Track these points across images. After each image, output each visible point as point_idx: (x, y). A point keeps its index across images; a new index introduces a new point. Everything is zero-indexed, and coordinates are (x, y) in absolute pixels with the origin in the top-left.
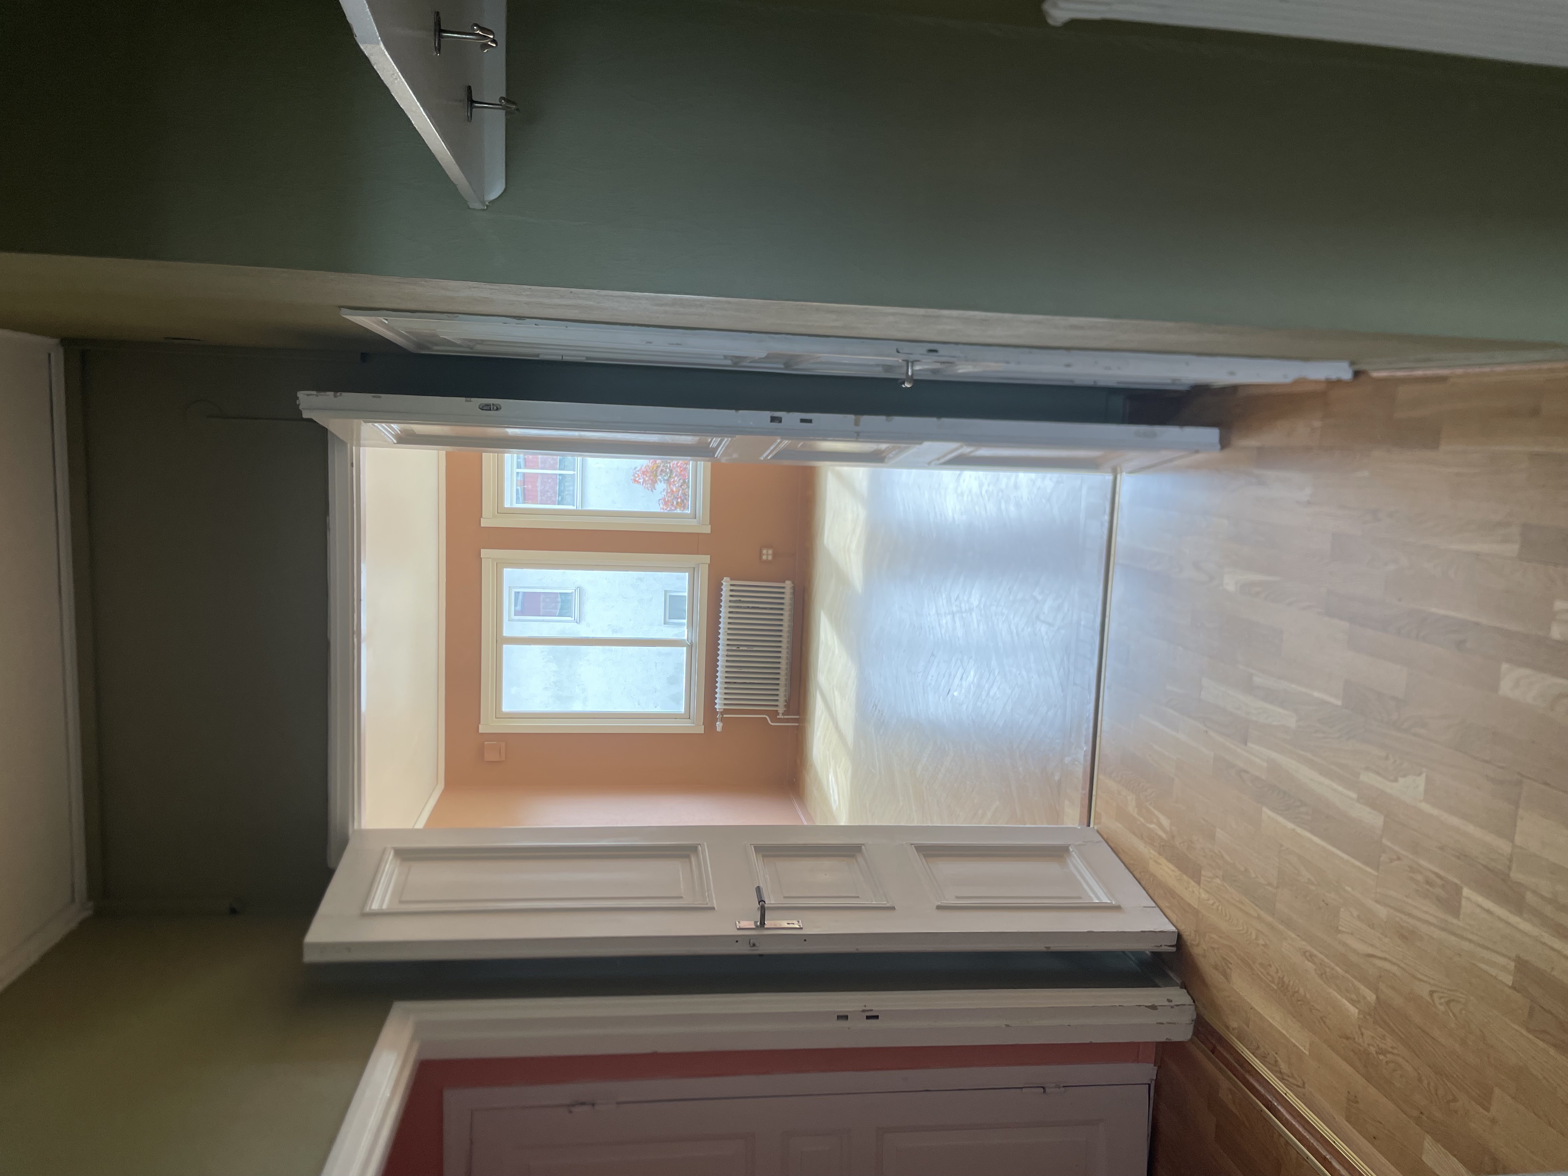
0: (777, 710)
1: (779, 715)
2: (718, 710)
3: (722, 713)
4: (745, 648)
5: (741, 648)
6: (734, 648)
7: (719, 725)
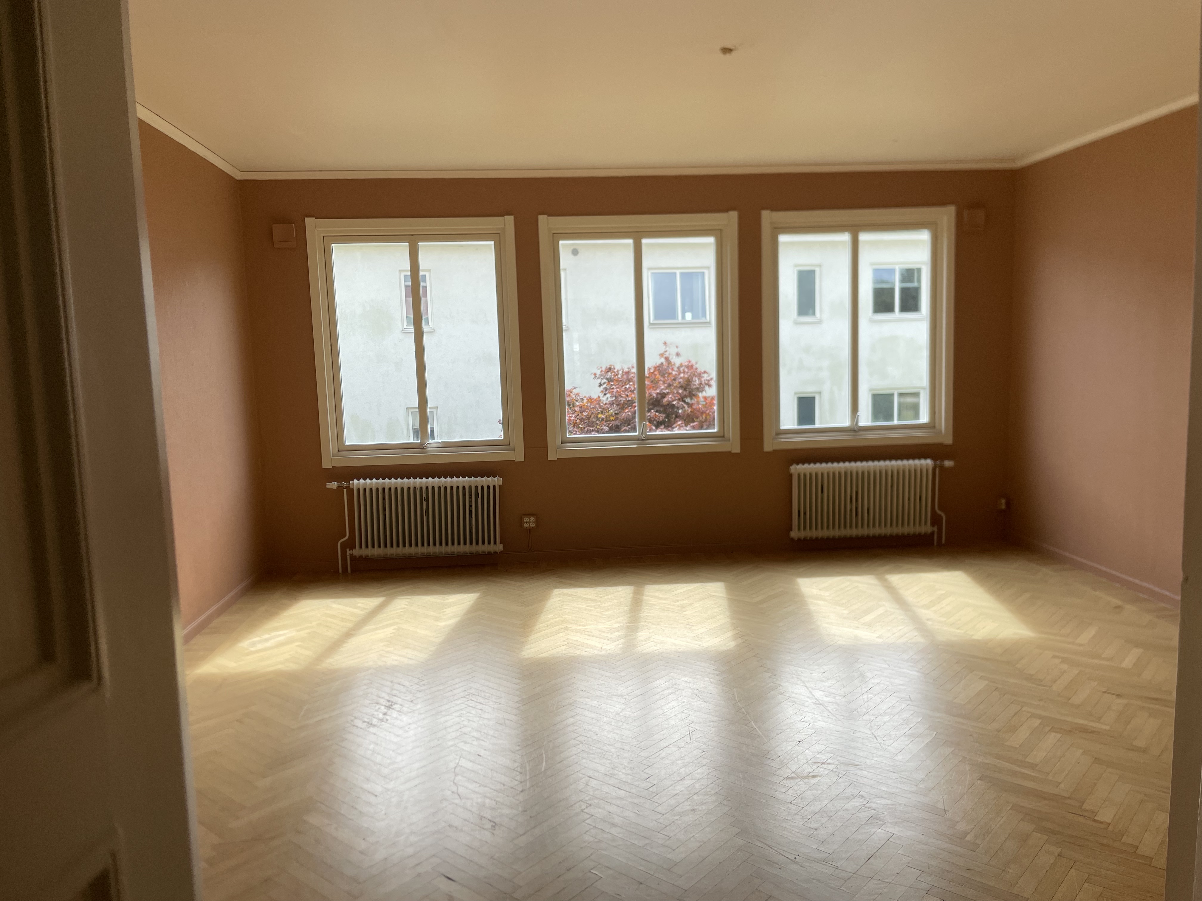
0: (355, 548)
1: (350, 550)
2: (351, 482)
3: (348, 487)
4: (425, 508)
5: (424, 503)
6: (424, 495)
7: (333, 485)
